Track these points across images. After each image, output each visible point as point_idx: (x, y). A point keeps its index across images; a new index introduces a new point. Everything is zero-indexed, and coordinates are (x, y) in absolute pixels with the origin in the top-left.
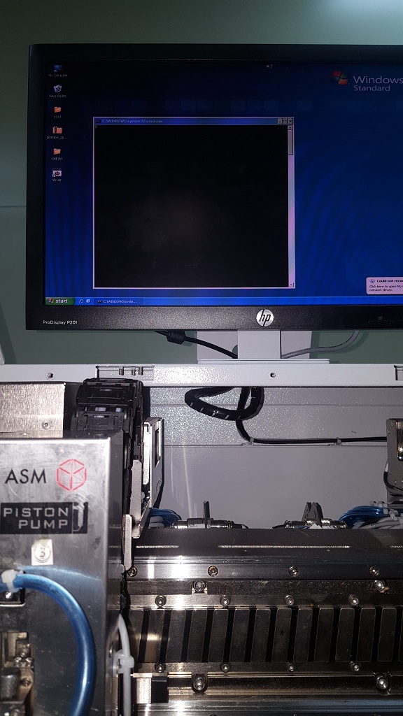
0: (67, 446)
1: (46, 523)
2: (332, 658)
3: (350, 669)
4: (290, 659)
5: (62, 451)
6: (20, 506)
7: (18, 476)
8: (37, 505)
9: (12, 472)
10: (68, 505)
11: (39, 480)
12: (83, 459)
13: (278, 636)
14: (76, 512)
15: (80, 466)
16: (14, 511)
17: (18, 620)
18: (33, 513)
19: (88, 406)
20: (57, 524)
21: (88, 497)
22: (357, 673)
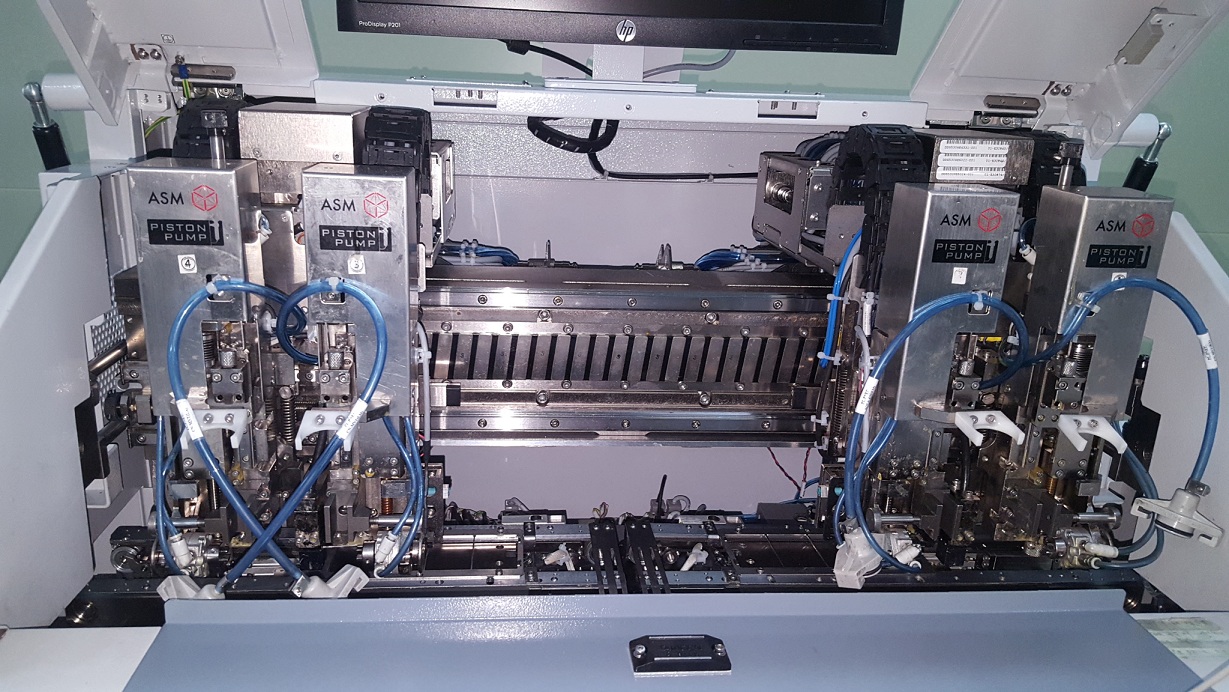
0: (370, 182)
1: (357, 242)
2: (662, 378)
3: (678, 387)
4: (624, 378)
5: (366, 185)
6: (336, 228)
7: (332, 205)
8: (350, 228)
9: (326, 201)
10: (374, 229)
11: (349, 208)
12: (385, 193)
13: (614, 359)
14: (382, 234)
15: (383, 199)
16: (331, 232)
17: (340, 314)
18: (347, 234)
19: (376, 140)
20: (366, 243)
21: (391, 224)
22: (683, 391)
